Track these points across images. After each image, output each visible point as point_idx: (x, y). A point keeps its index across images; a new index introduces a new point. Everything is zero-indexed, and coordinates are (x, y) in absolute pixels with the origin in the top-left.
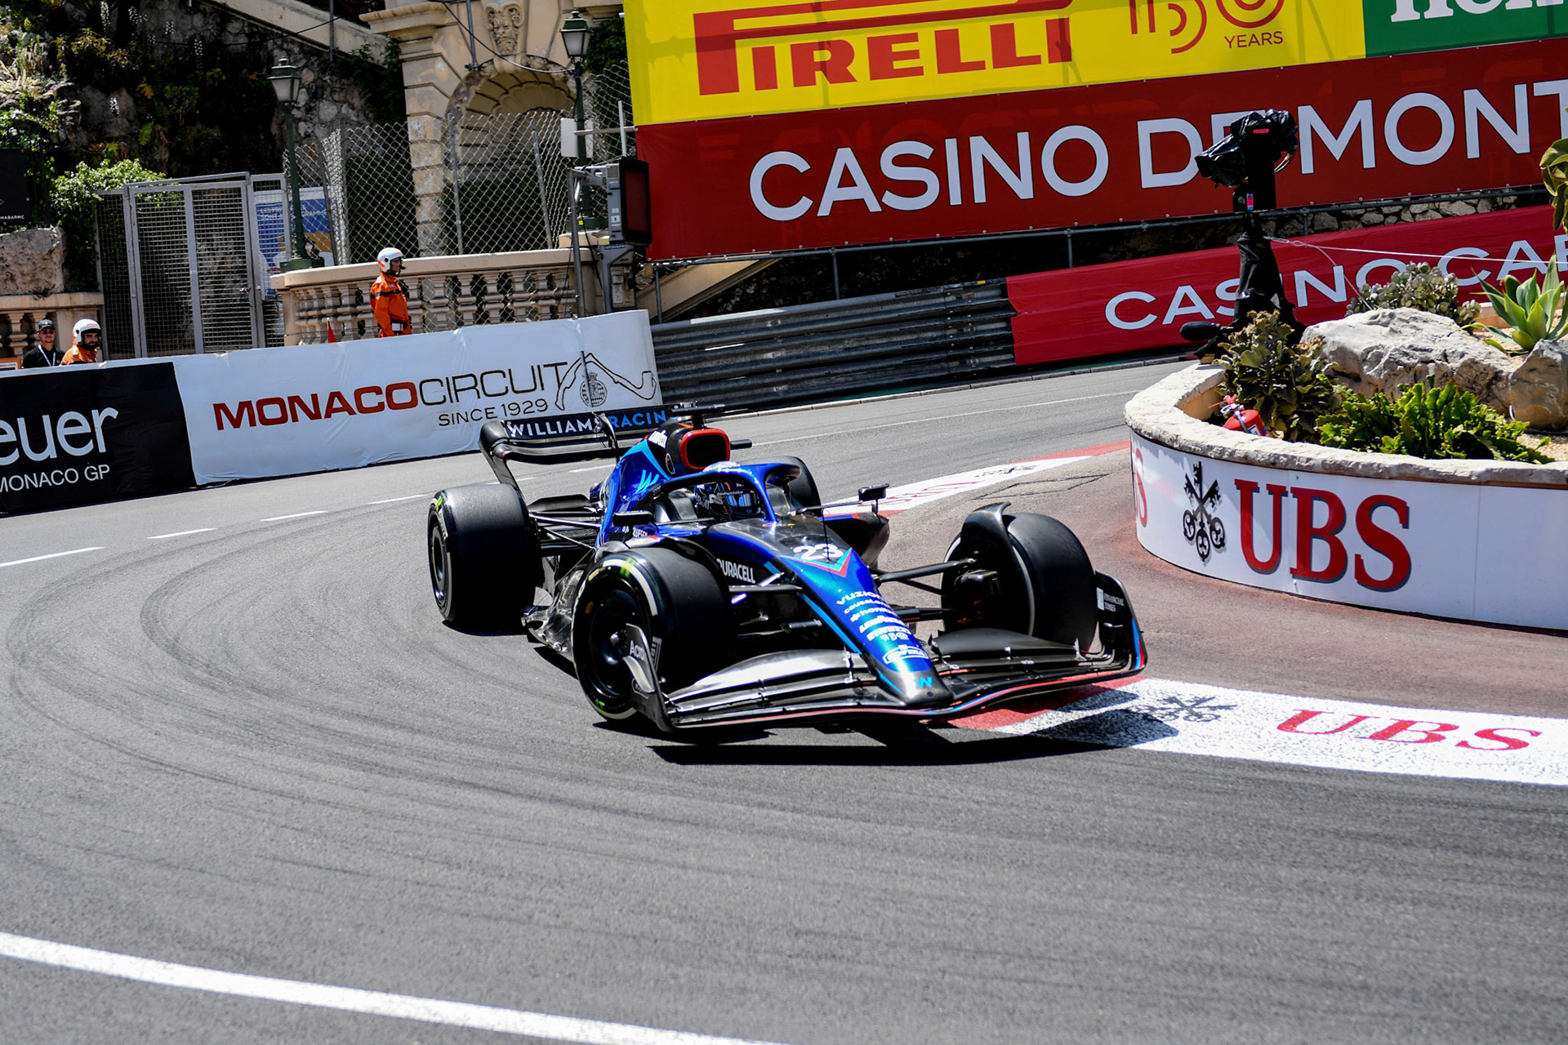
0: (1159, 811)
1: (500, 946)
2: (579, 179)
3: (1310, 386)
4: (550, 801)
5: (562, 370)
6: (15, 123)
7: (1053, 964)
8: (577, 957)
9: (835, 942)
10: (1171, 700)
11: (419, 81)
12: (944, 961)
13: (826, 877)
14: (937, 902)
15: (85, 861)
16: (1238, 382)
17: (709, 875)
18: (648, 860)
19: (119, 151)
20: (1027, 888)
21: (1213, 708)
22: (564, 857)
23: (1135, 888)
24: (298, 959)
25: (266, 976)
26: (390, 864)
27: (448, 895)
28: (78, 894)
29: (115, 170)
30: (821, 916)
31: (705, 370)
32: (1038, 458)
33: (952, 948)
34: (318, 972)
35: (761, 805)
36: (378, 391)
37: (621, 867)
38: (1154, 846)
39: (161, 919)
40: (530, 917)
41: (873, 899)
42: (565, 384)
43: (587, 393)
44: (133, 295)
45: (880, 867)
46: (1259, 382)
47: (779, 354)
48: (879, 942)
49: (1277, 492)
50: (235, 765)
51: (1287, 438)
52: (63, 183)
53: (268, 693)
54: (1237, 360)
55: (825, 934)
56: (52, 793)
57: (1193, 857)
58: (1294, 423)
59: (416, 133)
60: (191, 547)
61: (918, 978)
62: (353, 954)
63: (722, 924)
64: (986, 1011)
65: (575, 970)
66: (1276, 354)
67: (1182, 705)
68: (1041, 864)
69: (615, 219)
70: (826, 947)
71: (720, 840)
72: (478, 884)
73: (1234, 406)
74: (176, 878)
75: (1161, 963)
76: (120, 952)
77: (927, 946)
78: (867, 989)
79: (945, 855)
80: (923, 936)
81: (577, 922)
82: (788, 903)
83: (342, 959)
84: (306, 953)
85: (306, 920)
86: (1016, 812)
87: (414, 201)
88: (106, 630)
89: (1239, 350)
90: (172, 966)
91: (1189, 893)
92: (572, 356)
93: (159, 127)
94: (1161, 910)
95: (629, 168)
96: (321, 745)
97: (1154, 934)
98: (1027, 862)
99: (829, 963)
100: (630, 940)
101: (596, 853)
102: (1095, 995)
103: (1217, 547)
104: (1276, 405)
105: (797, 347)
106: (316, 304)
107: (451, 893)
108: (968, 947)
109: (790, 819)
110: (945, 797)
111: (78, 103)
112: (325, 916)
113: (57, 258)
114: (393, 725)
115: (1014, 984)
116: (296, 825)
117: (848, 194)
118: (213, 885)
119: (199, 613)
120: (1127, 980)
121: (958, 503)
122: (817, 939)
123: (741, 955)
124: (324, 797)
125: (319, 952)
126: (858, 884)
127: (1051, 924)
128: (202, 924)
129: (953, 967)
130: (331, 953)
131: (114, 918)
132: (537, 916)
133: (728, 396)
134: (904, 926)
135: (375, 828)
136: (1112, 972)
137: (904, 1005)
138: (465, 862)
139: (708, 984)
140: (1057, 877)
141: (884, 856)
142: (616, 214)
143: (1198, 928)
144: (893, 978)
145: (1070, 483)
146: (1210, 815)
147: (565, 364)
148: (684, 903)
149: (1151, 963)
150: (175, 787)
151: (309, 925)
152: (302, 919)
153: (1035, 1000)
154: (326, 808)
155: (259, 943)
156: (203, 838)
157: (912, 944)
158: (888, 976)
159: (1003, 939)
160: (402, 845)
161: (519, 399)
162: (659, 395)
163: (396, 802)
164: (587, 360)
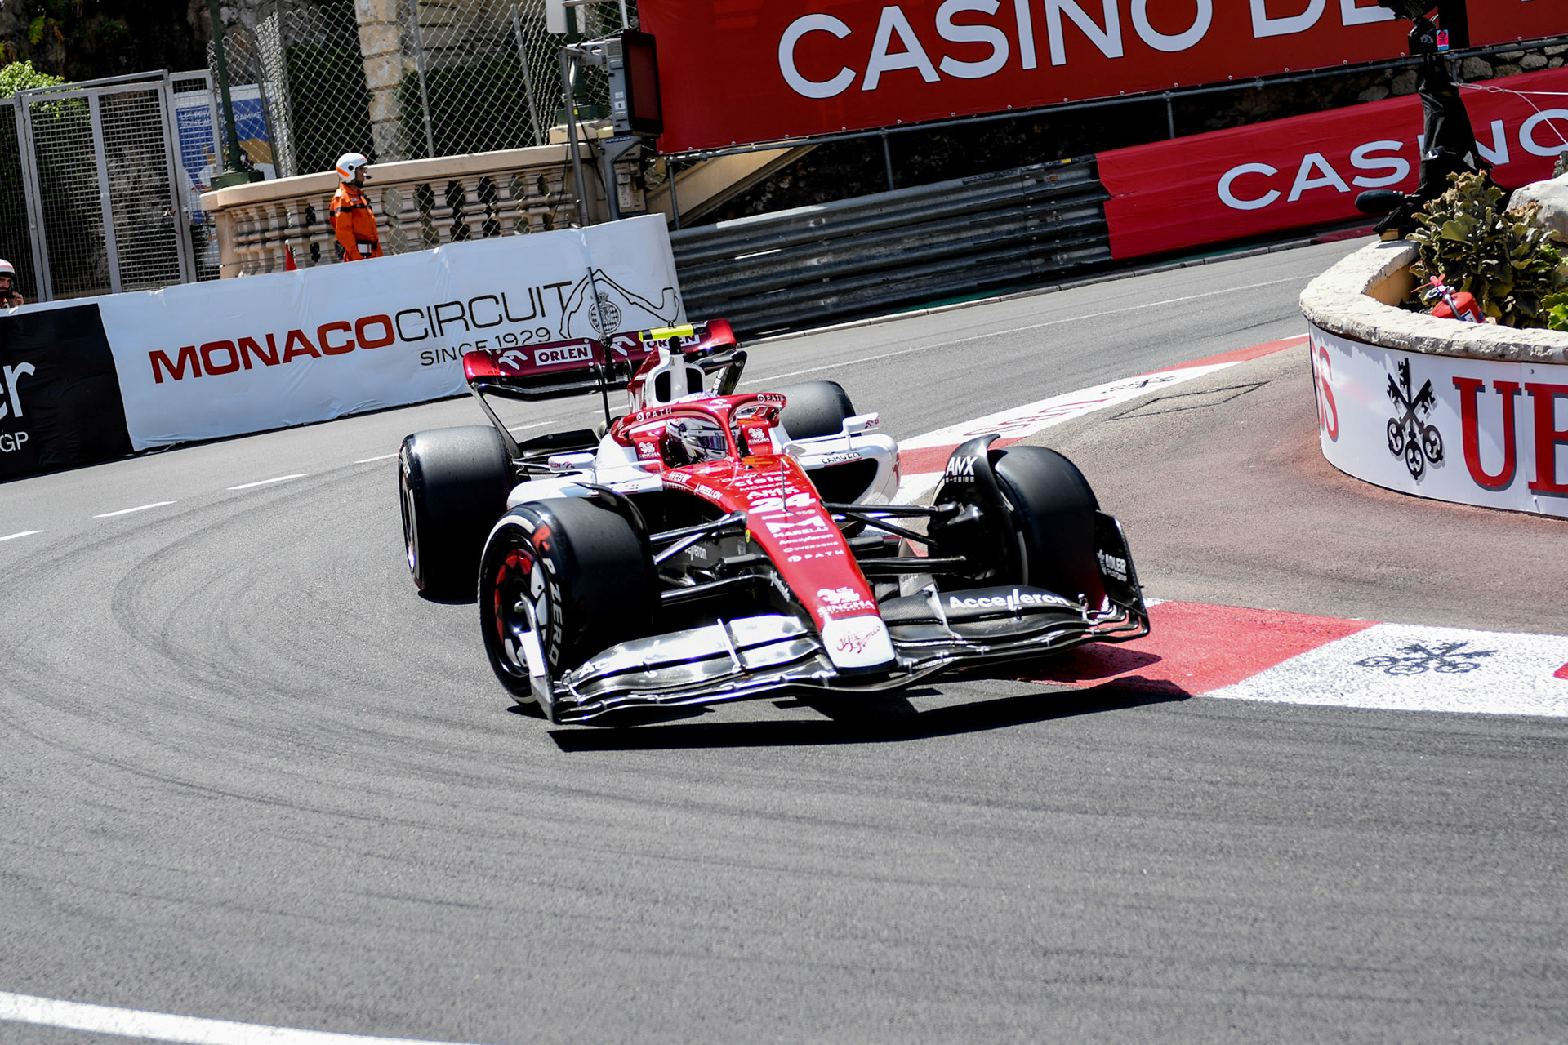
0: (1439, 783)
1: (682, 986)
2: (573, 59)
3: (1528, 261)
4: (685, 807)
5: (566, 291)
7: (1376, 975)
8: (782, 995)
9: (1096, 961)
10: (1416, 648)
12: (1240, 978)
13: (1057, 882)
14: (1207, 907)
15: (134, 907)
16: (1440, 259)
17: (912, 887)
18: (830, 872)
19: (6, 52)
20: (1310, 885)
21: (1469, 656)
22: (726, 874)
23: (1443, 878)
24: (435, 1015)
25: (402, 1037)
26: (513, 893)
27: (597, 928)
28: (138, 949)
29: (4, 75)
30: (1068, 930)
31: (736, 283)
32: (1172, 368)
33: (1245, 962)
34: (466, 1029)
35: (946, 799)
36: (345, 326)
37: (799, 882)
38: (1448, 825)
39: (250, 974)
40: (707, 950)
41: (1125, 907)
42: (571, 307)
43: (597, 317)
44: (32, 226)
45: (1120, 867)
46: (1464, 259)
47: (825, 260)
48: (1150, 958)
49: (1508, 390)
50: (283, 783)
51: (1501, 322)
53: (296, 694)
54: (1436, 233)
55: (1081, 952)
56: (68, 828)
57: (1501, 835)
58: (1510, 306)
59: (365, 12)
60: (151, 525)
61: (1214, 1001)
62: (502, 1005)
63: (948, 946)
64: (1313, 1037)
65: (785, 1011)
66: (1483, 224)
67: (1429, 653)
68: (1318, 854)
69: (619, 106)
70: (1087, 968)
71: (910, 844)
72: (630, 912)
73: (1442, 288)
74: (254, 923)
75: (1510, 968)
76: (213, 1017)
77: (1213, 960)
78: (1156, 1017)
79: (1194, 848)
80: (1202, 948)
81: (769, 953)
82: (1021, 915)
83: (492, 1012)
84: (443, 1007)
85: (430, 966)
86: (1264, 793)
87: (364, 96)
88: (75, 629)
89: (1439, 221)
90: (281, 1030)
91: (1514, 881)
92: (577, 274)
93: (52, 21)
94: (1485, 904)
95: (632, 41)
96: (382, 753)
97: (1488, 933)
98: (1300, 853)
99: (1098, 988)
100: (841, 971)
101: (763, 867)
102: (1442, 1010)
103: (1433, 461)
104: (1487, 286)
105: (847, 250)
106: (258, 226)
107: (601, 925)
108: (1263, 960)
109: (988, 815)
110: (1169, 779)
112: (454, 961)
114: (463, 726)
115: (1338, 1002)
116: (382, 852)
117: (898, 62)
118: (302, 930)
119: (183, 603)
120: (1475, 990)
121: (1090, 426)
122: (1072, 959)
123: (985, 982)
124: (404, 817)
125: (459, 1005)
126: (1099, 889)
127: (1357, 927)
128: (303, 978)
129: (1253, 984)
130: (475, 1005)
131: (192, 975)
132: (715, 948)
133: (766, 312)
134: (1175, 937)
135: (481, 851)
136: (1453, 981)
137: (1208, 1034)
138: (605, 886)
139: (956, 1020)
140: (1343, 868)
141: (1120, 854)
142: (620, 100)
143: (1540, 923)
144: (1183, 1002)
145: (1223, 394)
146: (1504, 784)
147: (570, 283)
148: (893, 923)
149: (1497, 969)
150: (217, 813)
151: (437, 972)
152: (426, 966)
153: (1370, 1020)
154: (412, 830)
155: (381, 997)
156: (272, 873)
157: (1192, 959)
158: (1176, 1000)
159: (1304, 948)
160: (521, 869)
161: (516, 329)
162: (683, 316)
163: (496, 818)
164: (595, 278)
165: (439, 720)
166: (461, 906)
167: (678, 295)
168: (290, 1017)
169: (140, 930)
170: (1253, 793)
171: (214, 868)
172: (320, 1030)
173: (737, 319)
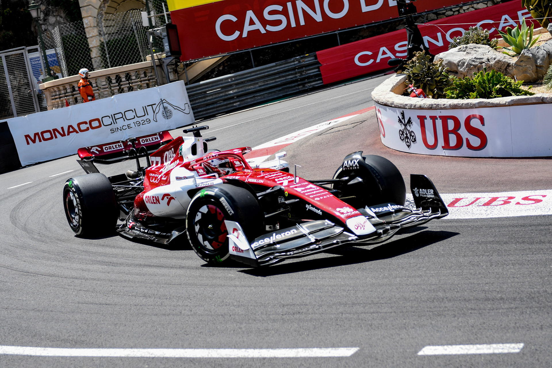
1: (171, 325)
2: (151, 34)
3: (440, 77)
4: (179, 268)
5: (154, 107)
7: (383, 305)
8: (202, 326)
9: (299, 307)
11: (85, 4)
12: (341, 309)
13: (290, 283)
14: (333, 287)
15: (6, 313)
16: (413, 79)
17: (245, 288)
18: (221, 285)
20: (367, 278)
22: (189, 288)
23: (407, 273)
24: (95, 340)
25: (84, 348)
26: (123, 299)
27: (148, 308)
28: (6, 326)
30: (291, 298)
31: (208, 100)
32: (338, 118)
33: (343, 304)
34: (104, 344)
36: (86, 123)
37: (211, 289)
39: (39, 331)
40: (180, 313)
41: (309, 289)
42: (156, 112)
43: (165, 114)
45: (309, 277)
46: (420, 78)
47: (235, 91)
48: (315, 305)
49: (433, 118)
50: (57, 269)
51: (433, 98)
54: (411, 71)
55: (294, 305)
57: (426, 258)
58: (435, 92)
59: (87, 24)
60: (24, 190)
61: (333, 317)
62: (116, 335)
63: (254, 306)
64: (361, 326)
65: (202, 330)
66: (426, 67)
67: (410, 202)
68: (370, 268)
69: (167, 48)
70: (296, 309)
72: (158, 303)
73: (413, 88)
74: (42, 315)
75: (423, 300)
76: (26, 346)
77: (334, 304)
78: (314, 324)
80: (331, 301)
81: (199, 312)
82: (277, 294)
83: (112, 338)
84: (98, 337)
85: (95, 324)
87: (89, 50)
89: (412, 67)
90: (47, 348)
91: (428, 272)
92: (157, 101)
94: (418, 280)
95: (170, 28)
96: (88, 258)
97: (418, 289)
98: (365, 268)
99: (298, 316)
100: (221, 316)
101: (201, 285)
102: (401, 314)
103: (413, 142)
104: (428, 86)
105: (241, 87)
106: (58, 93)
108: (349, 303)
112: (102, 322)
114: (114, 247)
115: (370, 314)
116: (84, 289)
117: (253, 28)
118: (57, 316)
119: (32, 214)
120: (412, 307)
121: (312, 138)
122: (291, 307)
123: (264, 317)
124: (93, 277)
125: (102, 336)
126: (302, 284)
127: (379, 290)
128: (56, 331)
129: (345, 311)
130: (107, 336)
131: (21, 333)
132: (183, 312)
133: (218, 109)
134: (323, 298)
135: (115, 287)
136: (406, 305)
137: (329, 328)
138: (152, 295)
139: (254, 329)
140: (377, 272)
142: (167, 46)
143: (434, 285)
144: (323, 318)
145: (353, 125)
147: (155, 104)
148: (238, 300)
149: (419, 300)
150: (35, 280)
151: (97, 326)
152: (94, 325)
153: (379, 319)
154: (94, 281)
155: (79, 336)
156: (50, 299)
157: (328, 304)
159: (362, 298)
160: (126, 292)
161: (139, 120)
162: (192, 112)
163: (121, 276)
164: (163, 102)
166: (107, 304)
167: (190, 105)
168: (50, 344)
169: (7, 320)
171: (32, 298)
172: (59, 348)
173: (209, 111)
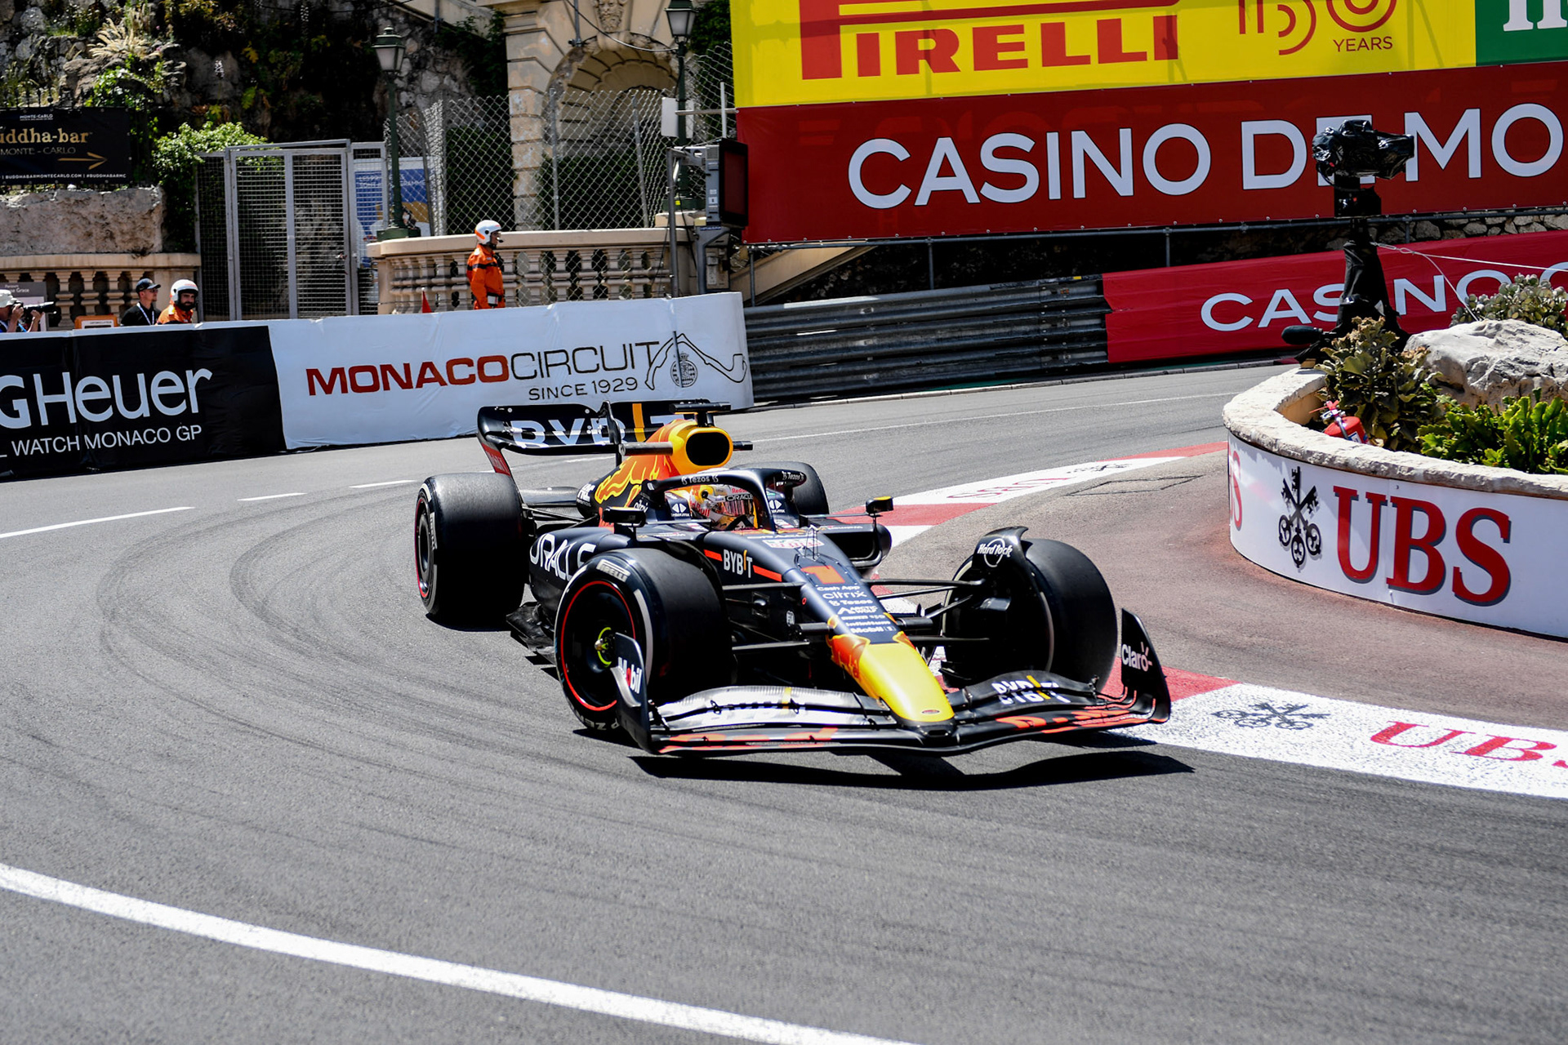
0: (1250, 818)
1: (586, 924)
2: (678, 159)
3: (1413, 395)
4: (636, 780)
5: (654, 349)
6: (121, 82)
7: (1143, 968)
8: (663, 939)
9: (923, 936)
10: (1264, 706)
11: (522, 55)
12: (1033, 960)
13: (913, 869)
14: (1025, 900)
15: (173, 819)
16: (1340, 388)
17: (796, 862)
18: (734, 844)
19: (222, 114)
20: (1116, 890)
21: (1306, 716)
22: (650, 838)
23: (1226, 895)
24: (384, 928)
25: (352, 943)
26: (476, 836)
27: (533, 871)
28: (166, 853)
29: (218, 133)
30: (909, 909)
31: (796, 355)
32: (1130, 457)
33: (1041, 947)
34: (404, 942)
36: (469, 363)
37: (707, 850)
38: (1245, 853)
40: (616, 896)
41: (961, 894)
42: (657, 363)
43: (678, 373)
44: (230, 257)
45: (968, 862)
46: (1361, 389)
47: (870, 342)
48: (967, 937)
49: (1376, 501)
50: (322, 730)
51: (1387, 446)
52: (166, 144)
53: (355, 660)
54: (1340, 365)
55: (912, 927)
56: (141, 751)
57: (1285, 866)
58: (1395, 433)
59: (517, 107)
60: (281, 511)
61: (1006, 976)
62: (438, 925)
63: (809, 912)
64: (1075, 1013)
65: (661, 951)
66: (1380, 362)
67: (1274, 711)
68: (1131, 866)
69: (713, 201)
70: (914, 940)
71: (807, 827)
72: (564, 861)
73: (1335, 412)
74: (263, 841)
75: (1253, 973)
76: (207, 913)
77: (1015, 944)
78: (955, 985)
79: (1034, 852)
80: (1012, 933)
81: (663, 904)
82: (875, 894)
83: (428, 930)
84: (391, 922)
85: (392, 888)
86: (1106, 812)
87: (511, 174)
88: (196, 590)
89: (1342, 356)
90: (258, 929)
91: (1282, 902)
92: (664, 336)
93: (262, 91)
94: (1252, 918)
95: (730, 151)
96: (408, 714)
97: (1246, 943)
98: (1117, 864)
99: (917, 957)
100: (717, 924)
101: (682, 834)
102: (1186, 1001)
103: (1313, 553)
104: (1377, 413)
105: (890, 335)
106: (411, 274)
107: (537, 869)
108: (1057, 947)
109: (877, 810)
111: (183, 64)
113: (157, 218)
114: (479, 697)
115: (1104, 987)
116: (382, 793)
117: (947, 184)
118: (299, 850)
119: (287, 577)
120: (1219, 988)
121: (1050, 499)
122: (904, 932)
123: (828, 944)
124: (411, 766)
125: (405, 922)
126: (946, 878)
127: (1142, 927)
128: (288, 889)
130: (417, 923)
131: (202, 878)
132: (622, 895)
133: (819, 381)
134: (992, 922)
135: (461, 800)
136: (1204, 979)
137: (993, 1002)
138: (551, 838)
139: (795, 972)
140: (1147, 880)
141: (972, 851)
142: (713, 196)
143: (1291, 939)
144: (981, 975)
146: (1302, 824)
147: (657, 343)
148: (771, 889)
149: (1243, 972)
150: (263, 749)
151: (395, 894)
152: (388, 888)
153: (1126, 1004)
154: (412, 778)
155: (345, 910)
156: (290, 802)
157: (1000, 941)
158: (976, 973)
159: (1093, 941)
160: (488, 818)
161: (610, 376)
162: (749, 378)
163: (483, 774)
164: (679, 340)
165: (462, 691)
166: (431, 842)
167: (747, 361)
168: (268, 919)
169: (172, 837)
170: (1097, 812)
171: (246, 793)
172: (289, 931)
173: (793, 384)
